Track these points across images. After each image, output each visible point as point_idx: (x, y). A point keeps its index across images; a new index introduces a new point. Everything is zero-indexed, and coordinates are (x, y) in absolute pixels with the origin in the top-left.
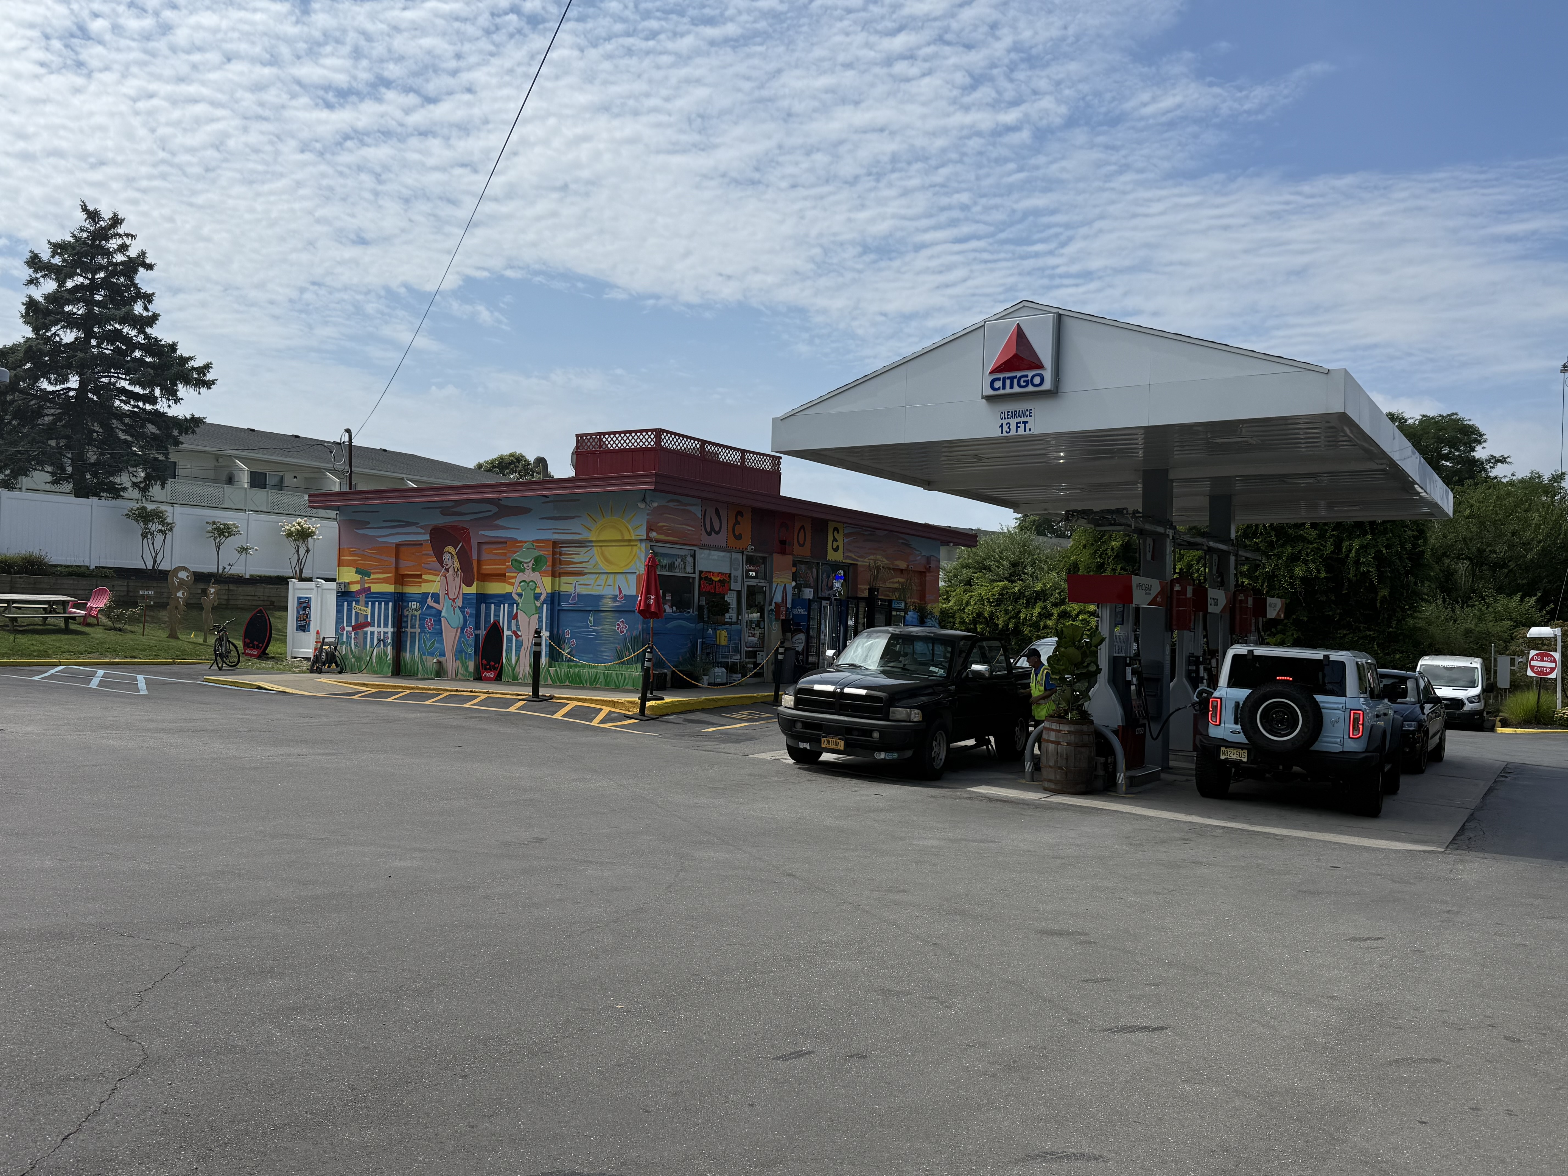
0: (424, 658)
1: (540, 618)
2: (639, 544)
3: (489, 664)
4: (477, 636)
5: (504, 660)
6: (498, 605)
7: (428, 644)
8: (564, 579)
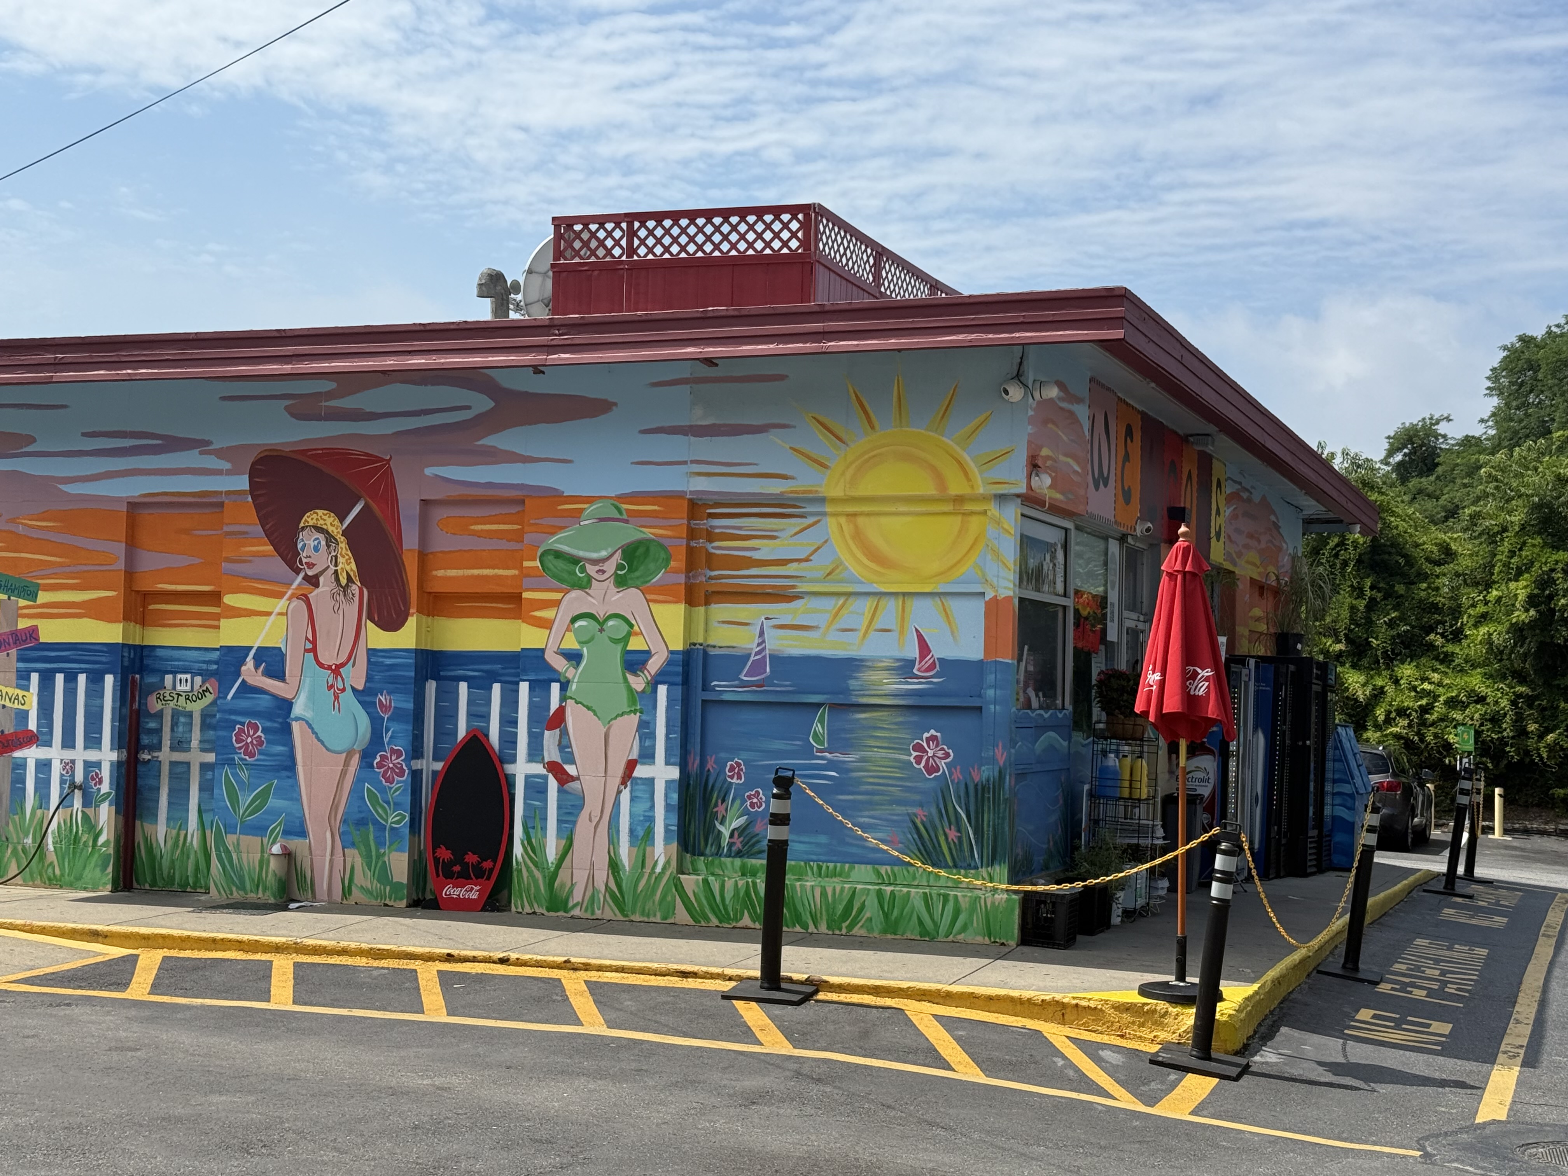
0: (230, 840)
1: (646, 730)
2: (993, 509)
3: (459, 858)
4: (416, 775)
5: (518, 850)
6: (481, 685)
7: (245, 800)
8: (722, 611)
